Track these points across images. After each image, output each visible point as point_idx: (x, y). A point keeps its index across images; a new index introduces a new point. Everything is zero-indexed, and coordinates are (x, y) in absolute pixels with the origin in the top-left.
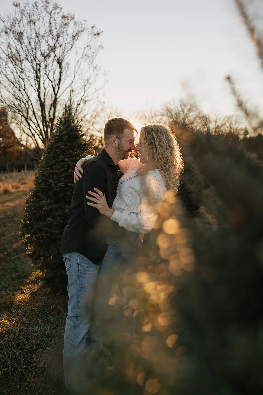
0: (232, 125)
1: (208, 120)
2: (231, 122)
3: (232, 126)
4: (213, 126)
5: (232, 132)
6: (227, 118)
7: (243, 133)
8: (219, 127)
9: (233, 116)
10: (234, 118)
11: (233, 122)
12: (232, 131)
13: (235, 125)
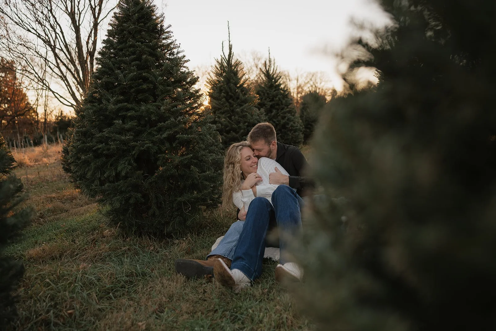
0: (317, 83)
1: (287, 78)
2: (315, 80)
3: (316, 85)
4: (294, 84)
5: (317, 93)
6: (311, 76)
7: (330, 93)
8: (302, 86)
9: (317, 72)
10: (319, 75)
11: (318, 81)
12: (318, 91)
13: (321, 83)
